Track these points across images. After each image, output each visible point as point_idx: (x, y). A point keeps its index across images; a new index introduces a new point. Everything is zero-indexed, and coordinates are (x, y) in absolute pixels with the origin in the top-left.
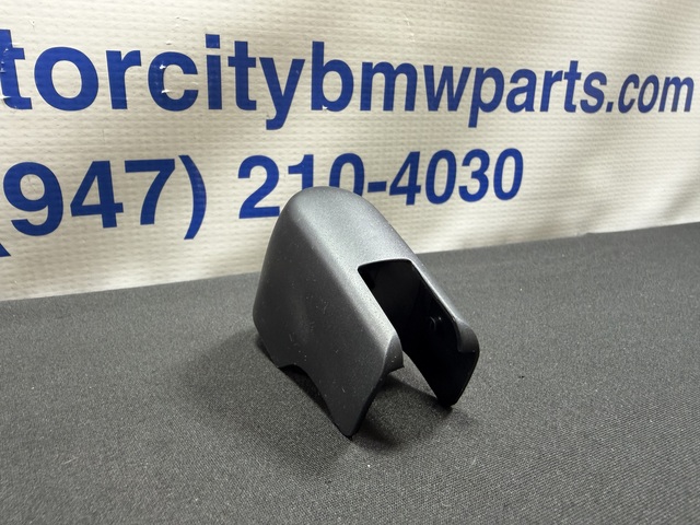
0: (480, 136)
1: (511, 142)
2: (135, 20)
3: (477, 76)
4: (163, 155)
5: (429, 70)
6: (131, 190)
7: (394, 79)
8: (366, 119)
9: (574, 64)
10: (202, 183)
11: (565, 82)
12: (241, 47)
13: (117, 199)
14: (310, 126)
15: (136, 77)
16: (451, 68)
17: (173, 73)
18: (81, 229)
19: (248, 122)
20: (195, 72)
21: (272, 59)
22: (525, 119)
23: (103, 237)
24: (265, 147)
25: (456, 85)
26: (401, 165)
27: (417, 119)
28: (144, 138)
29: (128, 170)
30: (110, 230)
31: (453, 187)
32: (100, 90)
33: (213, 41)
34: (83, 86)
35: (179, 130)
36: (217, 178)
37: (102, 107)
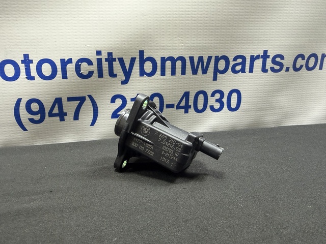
0: (219, 84)
1: (235, 86)
2: (70, 48)
3: (215, 59)
4: (81, 95)
5: (192, 59)
6: (70, 108)
7: (176, 63)
8: (163, 79)
9: (266, 52)
10: (96, 105)
11: (261, 60)
12: (110, 54)
13: (65, 111)
14: (139, 82)
15: (71, 68)
16: (202, 57)
17: (84, 65)
18: (52, 122)
19: (114, 82)
20: (92, 65)
21: (122, 58)
22: (241, 76)
23: (60, 125)
24: (121, 91)
25: (205, 64)
26: (181, 97)
27: (187, 78)
28: (75, 89)
29: (68, 101)
30: (62, 122)
31: (207, 106)
32: (58, 73)
33: (99, 53)
34: (52, 72)
35: (87, 86)
36: (102, 103)
37: (58, 78)
